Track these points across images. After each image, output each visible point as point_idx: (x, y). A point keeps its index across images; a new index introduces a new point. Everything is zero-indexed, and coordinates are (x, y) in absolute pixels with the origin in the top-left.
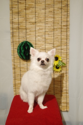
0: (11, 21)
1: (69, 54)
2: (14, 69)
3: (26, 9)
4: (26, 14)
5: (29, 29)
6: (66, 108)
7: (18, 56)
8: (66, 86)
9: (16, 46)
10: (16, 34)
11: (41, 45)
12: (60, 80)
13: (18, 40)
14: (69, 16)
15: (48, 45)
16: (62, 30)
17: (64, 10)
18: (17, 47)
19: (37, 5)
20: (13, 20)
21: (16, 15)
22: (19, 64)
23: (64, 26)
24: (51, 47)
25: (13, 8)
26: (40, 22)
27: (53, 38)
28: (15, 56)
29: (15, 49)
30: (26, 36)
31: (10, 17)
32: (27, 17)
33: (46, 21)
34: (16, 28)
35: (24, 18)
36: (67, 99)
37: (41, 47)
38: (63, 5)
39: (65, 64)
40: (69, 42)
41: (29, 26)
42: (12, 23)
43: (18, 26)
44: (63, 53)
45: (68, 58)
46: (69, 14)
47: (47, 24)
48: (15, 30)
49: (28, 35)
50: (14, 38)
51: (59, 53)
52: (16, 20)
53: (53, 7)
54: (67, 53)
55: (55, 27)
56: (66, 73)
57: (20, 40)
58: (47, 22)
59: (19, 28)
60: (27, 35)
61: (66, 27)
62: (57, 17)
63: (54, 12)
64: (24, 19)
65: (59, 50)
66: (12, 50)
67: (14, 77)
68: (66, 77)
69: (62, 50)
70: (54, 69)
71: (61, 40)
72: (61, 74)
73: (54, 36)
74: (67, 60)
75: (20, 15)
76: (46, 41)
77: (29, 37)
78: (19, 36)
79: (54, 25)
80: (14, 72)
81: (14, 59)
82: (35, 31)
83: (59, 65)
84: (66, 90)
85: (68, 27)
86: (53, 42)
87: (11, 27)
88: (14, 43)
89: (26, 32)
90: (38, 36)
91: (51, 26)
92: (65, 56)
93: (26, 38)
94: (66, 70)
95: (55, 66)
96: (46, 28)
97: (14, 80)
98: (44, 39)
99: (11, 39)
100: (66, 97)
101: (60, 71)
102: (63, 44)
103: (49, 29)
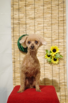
0: (12, 17)
1: (66, 47)
2: (14, 62)
3: (26, 6)
4: (26, 11)
5: (29, 24)
6: (65, 101)
7: (18, 49)
8: (64, 78)
9: (16, 40)
10: (17, 29)
12: (58, 72)
13: (18, 34)
14: (65, 12)
17: (61, 7)
19: (37, 3)
20: (14, 16)
21: (17, 12)
22: (19, 57)
23: (61, 21)
24: (50, 40)
25: (14, 5)
26: (39, 17)
27: (51, 32)
28: (15, 50)
29: (16, 43)
30: (26, 31)
31: (11, 14)
32: (26, 13)
33: (45, 16)
34: (16, 24)
35: (24, 14)
36: (65, 92)
38: (60, 2)
39: (62, 57)
40: (66, 36)
41: (28, 21)
42: (13, 18)
43: (18, 21)
44: (60, 46)
45: (65, 51)
46: (66, 10)
47: (45, 19)
48: (15, 26)
49: (28, 29)
50: (14, 33)
51: (57, 46)
52: (16, 16)
53: (50, 4)
54: (64, 45)
55: (53, 22)
56: (64, 65)
57: (20, 34)
58: (45, 17)
59: (20, 23)
60: (27, 30)
61: (63, 22)
63: (52, 9)
64: (24, 15)
65: (57, 43)
66: (12, 44)
67: (13, 70)
68: (64, 70)
69: (59, 44)
70: (52, 62)
71: (59, 34)
72: (59, 66)
73: (52, 30)
74: (64, 52)
75: (21, 12)
76: (44, 35)
77: (28, 31)
78: (19, 31)
79: (52, 20)
80: (14, 66)
81: (14, 53)
82: (35, 26)
83: (57, 57)
84: (65, 82)
85: (64, 22)
86: (51, 36)
87: (12, 23)
88: (14, 37)
89: (26, 27)
90: (37, 30)
91: (49, 21)
92: (62, 48)
93: (26, 32)
94: (64, 63)
95: (53, 58)
96: (44, 23)
97: (13, 73)
98: (43, 33)
99: (12, 34)
100: (65, 90)
101: (58, 63)
102: (60, 37)
103: (48, 24)
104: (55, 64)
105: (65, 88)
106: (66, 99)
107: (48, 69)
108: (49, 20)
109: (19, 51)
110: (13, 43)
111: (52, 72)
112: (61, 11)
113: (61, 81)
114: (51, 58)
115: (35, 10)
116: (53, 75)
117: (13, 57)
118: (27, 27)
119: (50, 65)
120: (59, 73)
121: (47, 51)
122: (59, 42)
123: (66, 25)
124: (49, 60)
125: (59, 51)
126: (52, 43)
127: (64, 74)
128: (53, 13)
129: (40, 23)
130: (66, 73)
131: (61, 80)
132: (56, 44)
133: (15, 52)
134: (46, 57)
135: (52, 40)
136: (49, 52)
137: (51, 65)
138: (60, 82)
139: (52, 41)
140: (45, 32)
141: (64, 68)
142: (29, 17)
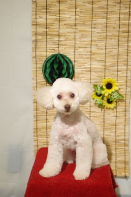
0: (33, 21)
1: (130, 80)
3: (59, 2)
4: (59, 11)
5: (65, 36)
6: (124, 170)
7: (44, 80)
8: (125, 132)
9: (41, 64)
10: (42, 44)
11: (83, 63)
12: (115, 122)
15: (96, 63)
17: (124, 6)
18: (41, 66)
20: (37, 20)
21: (43, 12)
23: (124, 32)
24: (101, 67)
26: (84, 23)
27: (104, 51)
28: (38, 81)
29: (39, 68)
30: (58, 47)
31: (32, 15)
32: (61, 15)
33: (94, 22)
34: (41, 33)
36: (125, 155)
37: (83, 65)
39: (122, 97)
41: (64, 30)
42: (36, 24)
43: (45, 30)
44: (120, 77)
45: (129, 86)
47: (95, 28)
48: (39, 37)
49: (62, 45)
50: (38, 50)
51: (114, 77)
52: (41, 20)
54: (127, 77)
55: (108, 34)
57: (48, 53)
58: (95, 24)
59: (48, 33)
60: (60, 45)
61: (127, 34)
62: (113, 18)
63: (107, 9)
64: (57, 19)
66: (33, 71)
67: (34, 116)
68: (125, 118)
69: (119, 73)
70: (103, 105)
71: (118, 55)
72: (117, 112)
73: (106, 49)
74: (126, 89)
75: (50, 12)
76: (92, 56)
77: (63, 49)
78: (46, 47)
79: (106, 31)
80: (36, 108)
81: (36, 86)
82: (75, 39)
83: (114, 98)
84: (125, 140)
85: (130, 34)
86: (104, 59)
87: (33, 32)
88: (37, 58)
89: (59, 41)
90: (80, 48)
91: (101, 31)
92: (123, 81)
93: (59, 50)
94: (125, 106)
95: (105, 99)
96: (93, 35)
97: (34, 121)
98: (90, 54)
99: (33, 51)
100: (125, 153)
101: (114, 107)
102: (121, 62)
103: (99, 37)
104: (109, 109)
105: (125, 149)
106: (125, 167)
107: (96, 117)
109: (46, 82)
110: (35, 69)
111: (104, 122)
112: (125, 14)
113: (118, 138)
114: (103, 99)
115: (77, 10)
116: (104, 127)
118: (61, 41)
119: (100, 109)
121: (95, 86)
122: (119, 70)
124: (99, 103)
125: (117, 88)
126: (106, 71)
127: (125, 126)
128: (110, 18)
129: (84, 34)
130: (129, 124)
131: (118, 136)
132: (113, 74)
133: (38, 85)
134: (93, 97)
135: (105, 66)
136: (99, 89)
137: (102, 110)
138: (116, 139)
139: (105, 69)
140: (93, 51)
141: (125, 115)
142: (65, 22)
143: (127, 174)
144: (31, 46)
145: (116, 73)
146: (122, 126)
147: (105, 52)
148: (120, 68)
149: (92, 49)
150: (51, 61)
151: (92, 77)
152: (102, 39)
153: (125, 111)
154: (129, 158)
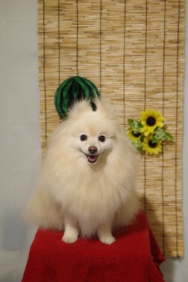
0: (40, 28)
1: (182, 112)
4: (78, 13)
5: (86, 49)
6: (175, 247)
7: (57, 114)
8: (176, 191)
9: (52, 90)
10: (53, 61)
11: (113, 88)
13: (57, 75)
14: (182, 18)
15: (131, 87)
16: (167, 52)
17: (171, 4)
18: (53, 93)
20: (46, 27)
21: (53, 15)
23: (171, 42)
24: (139, 93)
26: (113, 30)
27: (142, 70)
28: (48, 115)
29: (50, 96)
30: (77, 66)
31: (39, 19)
32: (80, 19)
33: (128, 29)
34: (52, 46)
35: (72, 22)
36: (177, 225)
37: (113, 92)
39: (171, 137)
40: (183, 82)
41: (84, 41)
42: (43, 32)
43: (57, 41)
44: (167, 108)
45: (180, 122)
46: (184, 12)
47: (129, 36)
48: (49, 52)
49: (82, 62)
50: (47, 70)
51: (159, 108)
52: (52, 26)
54: (177, 108)
55: (148, 45)
57: (61, 75)
58: (129, 32)
59: (61, 45)
60: (79, 63)
61: (176, 45)
62: (155, 21)
63: (147, 9)
64: (74, 24)
65: (158, 99)
66: (41, 101)
68: (176, 170)
69: (165, 102)
70: (144, 149)
71: (164, 76)
72: (163, 160)
73: (145, 67)
74: (177, 125)
75: (64, 15)
76: (126, 78)
77: (84, 68)
78: (59, 66)
79: (146, 40)
81: (46, 123)
82: (100, 53)
83: (158, 139)
84: (176, 202)
85: (180, 45)
86: (143, 82)
87: (39, 44)
88: (46, 82)
89: (77, 56)
90: (108, 66)
91: (138, 42)
92: (172, 115)
93: (77, 70)
94: (176, 152)
95: (146, 140)
96: (127, 47)
98: (123, 75)
99: (40, 72)
100: (177, 221)
101: (159, 153)
102: (168, 86)
103: (135, 50)
104: (153, 155)
105: (176, 215)
106: (177, 243)
108: (140, 40)
109: (59, 117)
110: (44, 99)
111: (145, 175)
112: (172, 16)
113: (166, 199)
114: (142, 140)
115: (103, 11)
116: (145, 182)
117: (44, 134)
118: (80, 56)
119: (139, 156)
120: (162, 177)
121: (131, 121)
122: (166, 97)
123: (184, 54)
124: (137, 146)
126: (147, 100)
127: (176, 180)
128: (151, 22)
129: (114, 45)
130: (181, 178)
131: (167, 196)
132: (157, 104)
133: (48, 121)
135: (145, 92)
136: (136, 126)
137: (141, 157)
138: (163, 200)
139: (145, 96)
140: (127, 71)
141: (176, 165)
142: (85, 29)
143: (180, 253)
144: (37, 64)
145: (161, 102)
146: (171, 182)
147: (144, 72)
148: (167, 95)
149: (126, 68)
150: (68, 87)
151: (126, 109)
152: (139, 52)
153: (176, 159)
154: (183, 229)
